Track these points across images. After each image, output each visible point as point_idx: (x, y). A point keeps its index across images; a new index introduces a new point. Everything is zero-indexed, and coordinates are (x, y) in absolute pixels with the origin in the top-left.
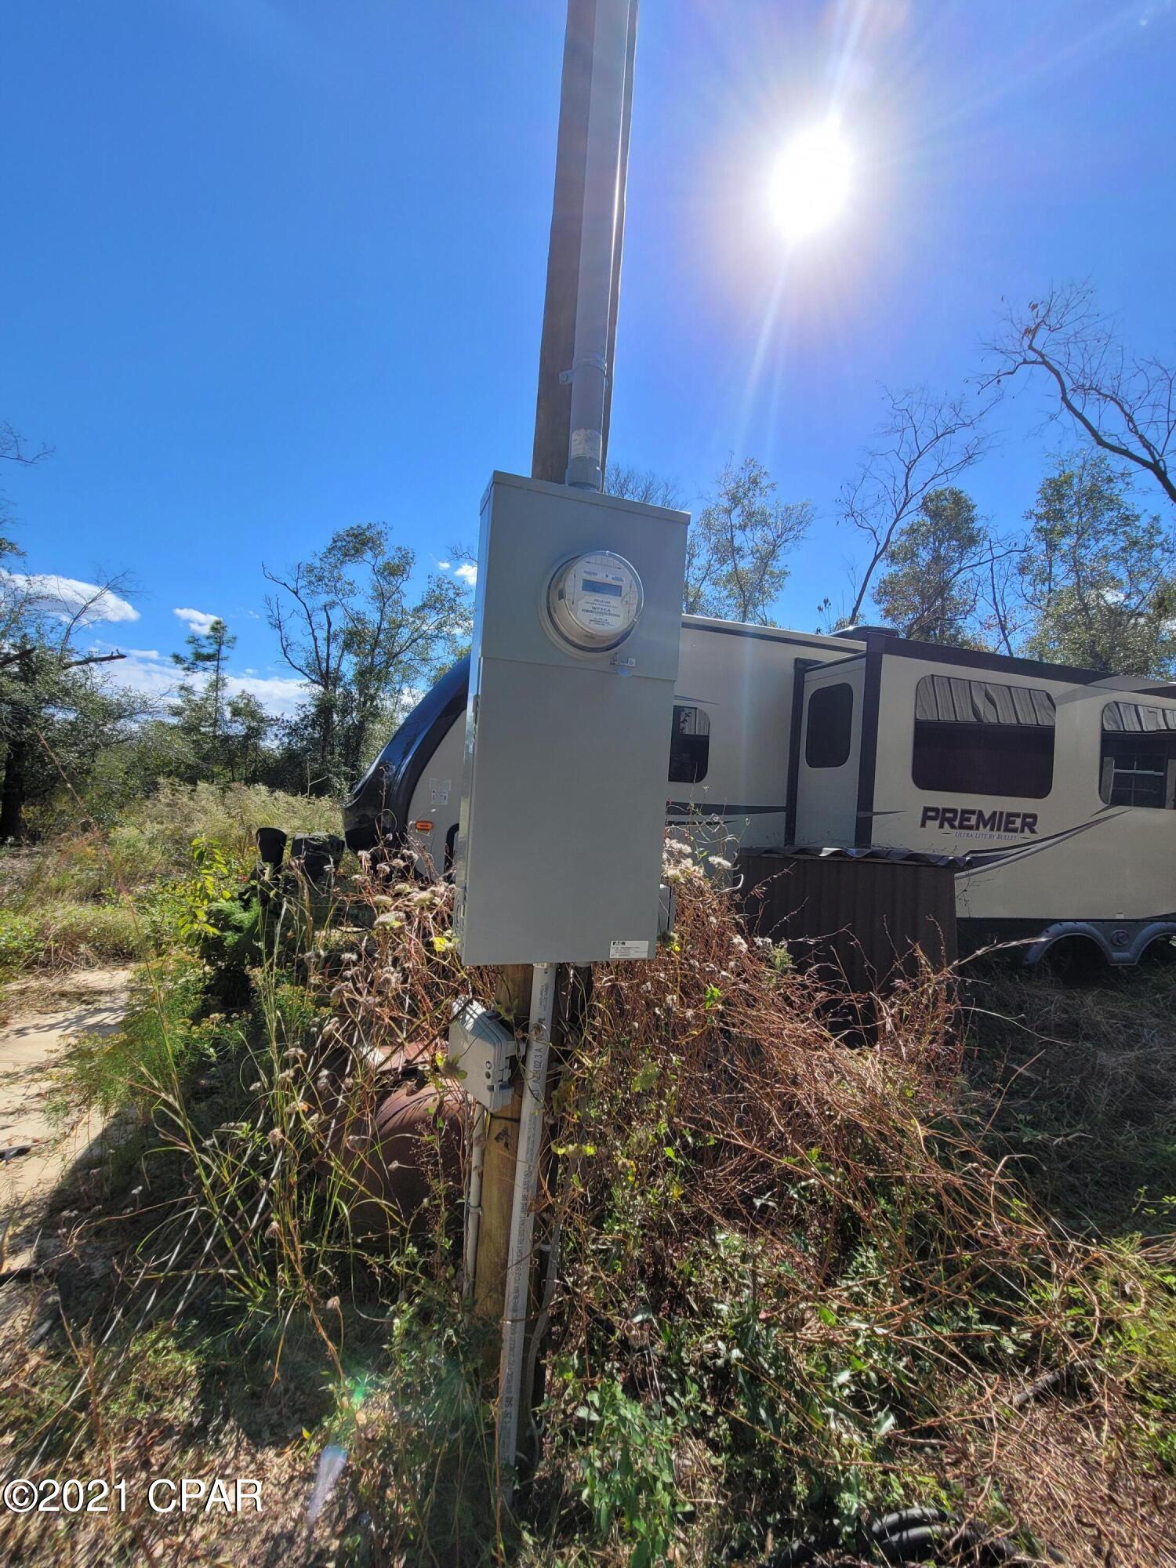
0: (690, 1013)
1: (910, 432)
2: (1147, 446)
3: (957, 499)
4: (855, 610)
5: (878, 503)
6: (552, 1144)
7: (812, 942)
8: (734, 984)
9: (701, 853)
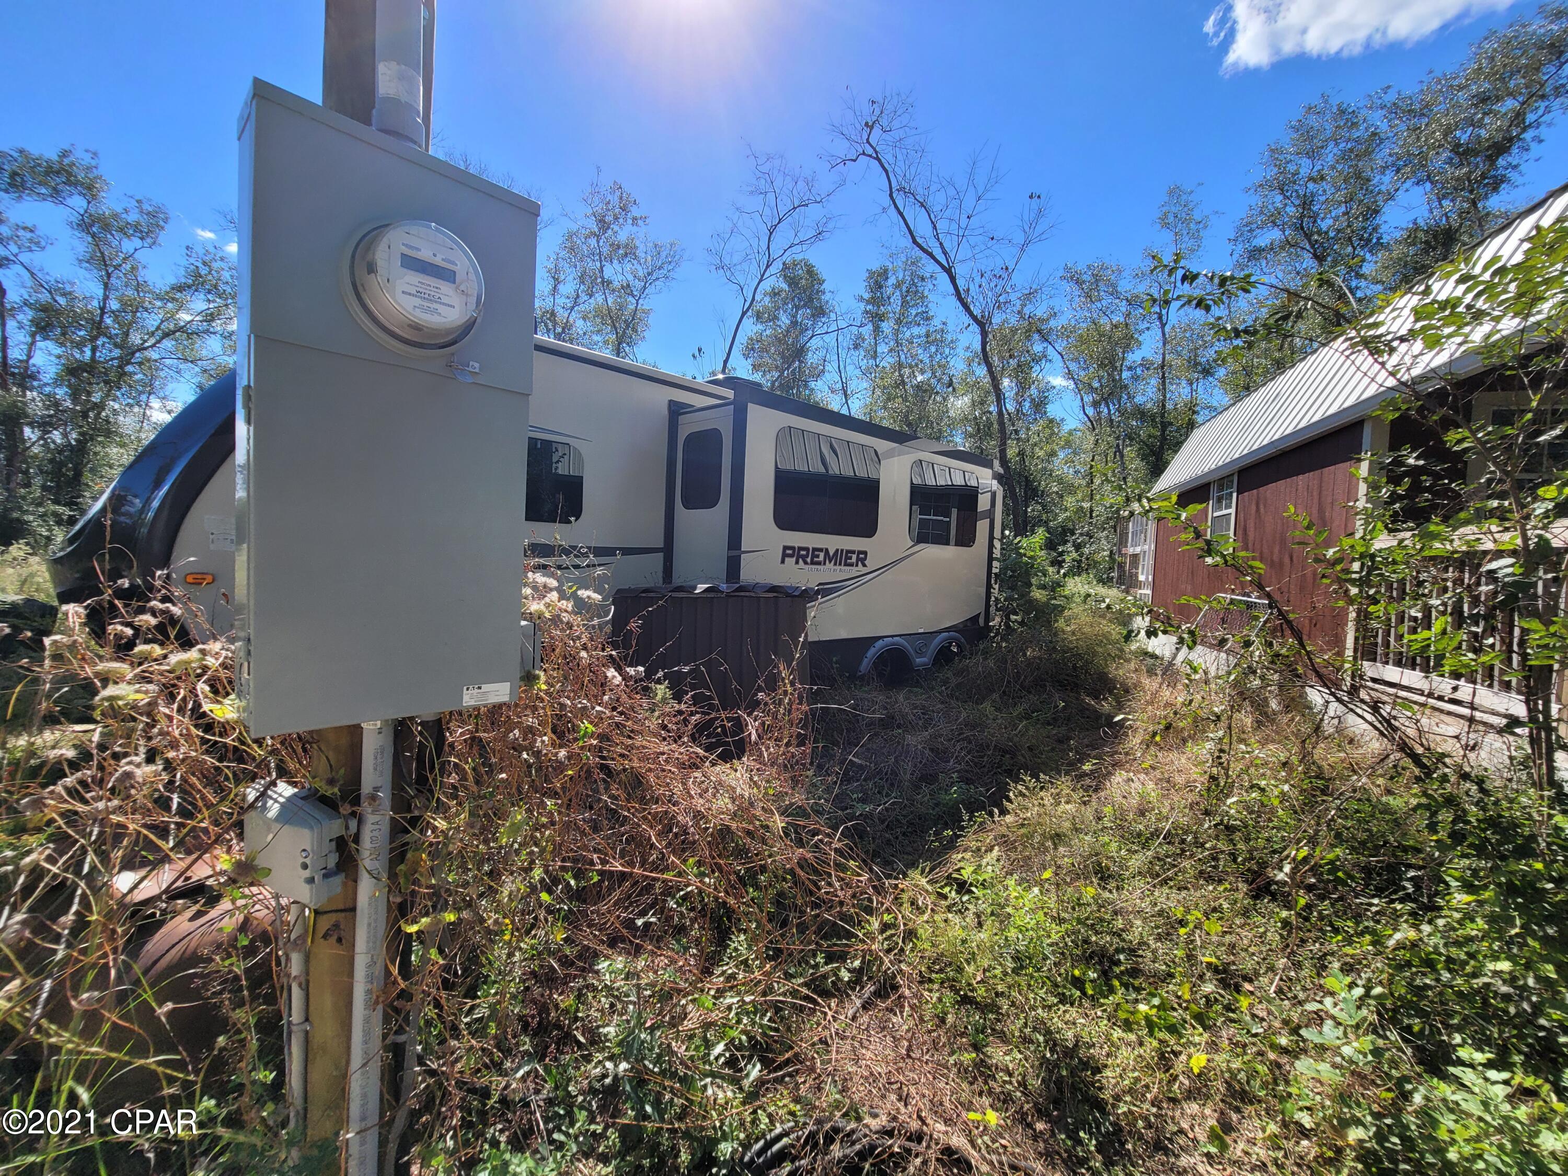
0: (563, 753)
1: (771, 196)
2: (945, 253)
3: (810, 271)
4: (726, 362)
5: (744, 260)
6: (402, 922)
7: (686, 669)
8: (610, 718)
9: (570, 588)
